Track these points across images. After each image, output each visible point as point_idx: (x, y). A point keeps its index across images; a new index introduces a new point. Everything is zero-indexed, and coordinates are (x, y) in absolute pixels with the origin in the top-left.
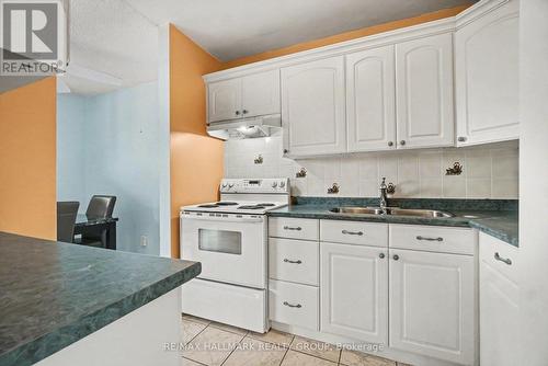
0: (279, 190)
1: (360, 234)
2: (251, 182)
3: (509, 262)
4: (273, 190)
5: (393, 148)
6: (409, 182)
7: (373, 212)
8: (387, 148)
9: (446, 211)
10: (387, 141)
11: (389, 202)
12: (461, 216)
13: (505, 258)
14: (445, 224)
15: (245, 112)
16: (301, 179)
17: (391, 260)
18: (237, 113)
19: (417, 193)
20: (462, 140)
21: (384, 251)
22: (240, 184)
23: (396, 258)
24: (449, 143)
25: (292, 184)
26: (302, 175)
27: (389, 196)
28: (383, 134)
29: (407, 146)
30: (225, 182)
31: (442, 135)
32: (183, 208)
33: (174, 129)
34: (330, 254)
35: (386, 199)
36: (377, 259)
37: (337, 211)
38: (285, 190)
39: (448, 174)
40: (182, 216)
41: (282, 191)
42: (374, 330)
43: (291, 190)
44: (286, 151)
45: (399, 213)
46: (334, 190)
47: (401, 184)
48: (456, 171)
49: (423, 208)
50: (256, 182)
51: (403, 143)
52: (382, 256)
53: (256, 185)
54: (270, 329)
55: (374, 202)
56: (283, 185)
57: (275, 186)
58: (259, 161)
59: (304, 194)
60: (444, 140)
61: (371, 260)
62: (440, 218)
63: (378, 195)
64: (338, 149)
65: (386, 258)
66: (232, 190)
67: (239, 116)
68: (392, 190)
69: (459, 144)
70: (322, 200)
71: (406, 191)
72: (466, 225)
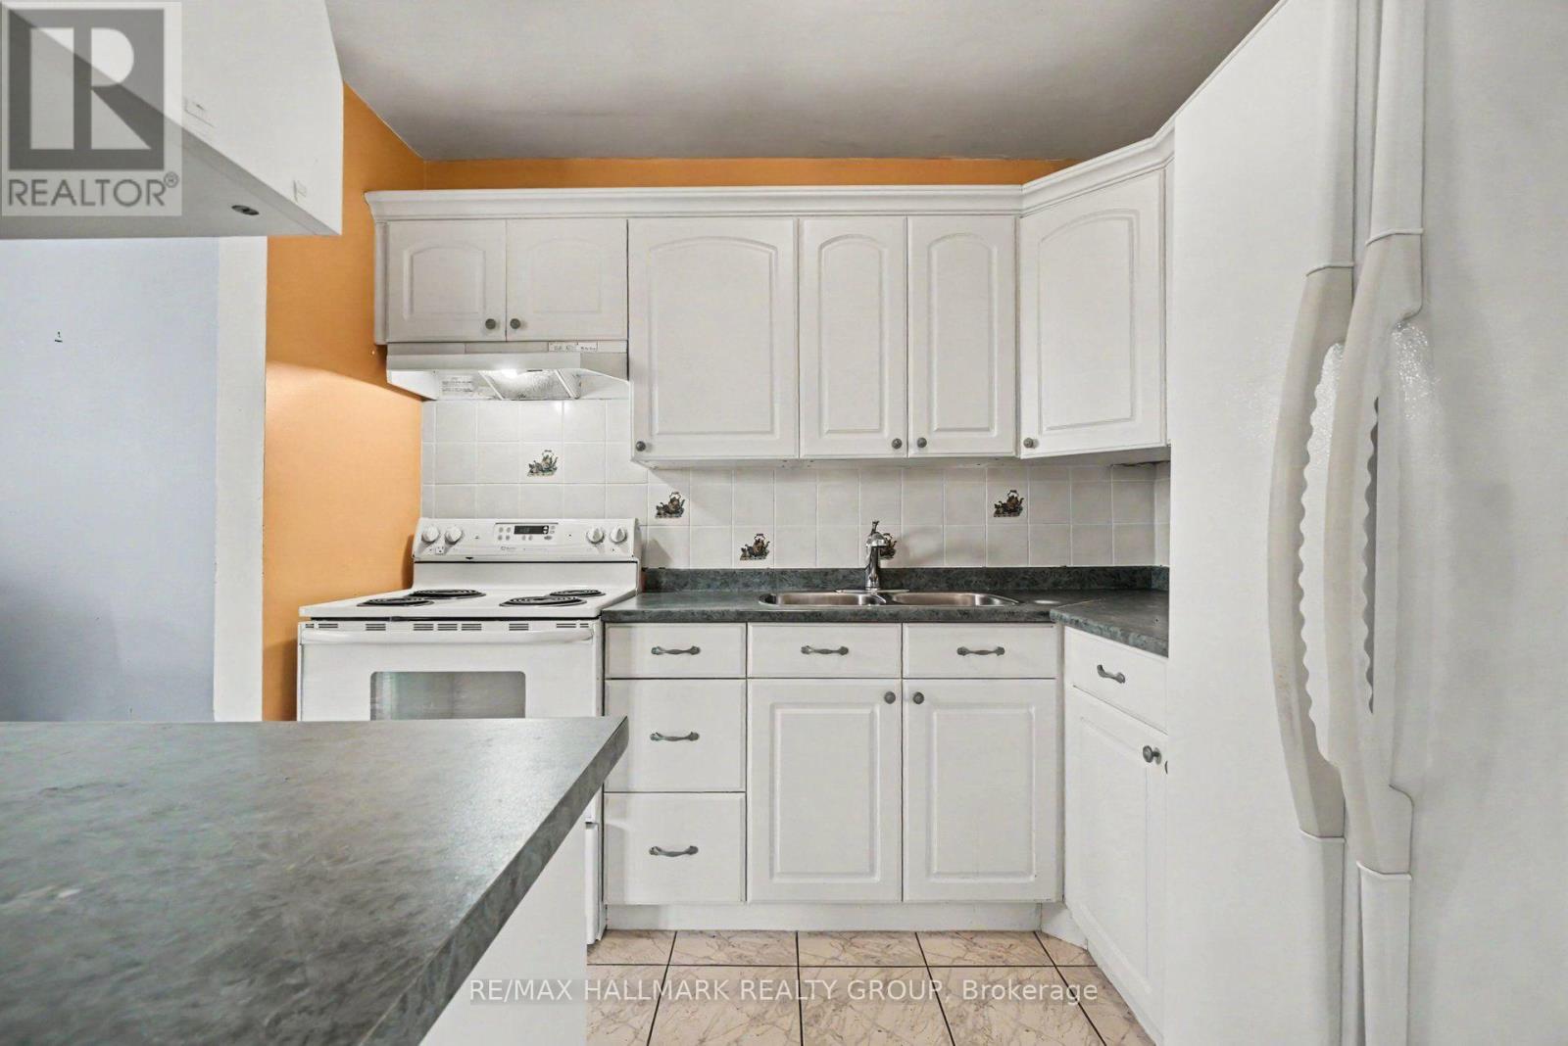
0: (609, 550)
1: (844, 651)
2: (519, 530)
3: (1120, 679)
4: (594, 553)
5: (901, 453)
6: (925, 531)
7: (855, 601)
8: (888, 452)
9: (1000, 593)
10: (888, 435)
11: (885, 579)
12: (1030, 601)
13: (1115, 673)
14: (1010, 618)
15: (516, 324)
16: (668, 522)
17: (908, 706)
18: (491, 324)
19: (939, 554)
20: (1031, 444)
21: (893, 686)
22: (483, 535)
23: (919, 698)
24: (1006, 449)
25: (647, 535)
26: (672, 509)
27: (884, 564)
28: (881, 424)
29: (931, 451)
30: (428, 527)
31: (995, 432)
32: (304, 611)
33: (276, 355)
34: (773, 707)
35: (878, 570)
36: (880, 707)
37: (770, 600)
38: (629, 550)
39: (997, 514)
40: (307, 635)
41: (619, 553)
42: (872, 871)
43: (643, 550)
44: (641, 447)
45: (909, 601)
46: (758, 550)
47: (907, 536)
48: (1011, 508)
49: (952, 588)
50: (539, 530)
51: (922, 443)
52: (890, 698)
53: (538, 538)
54: (606, 932)
55: (850, 579)
56: (622, 539)
57: (598, 541)
58: (546, 467)
59: (679, 563)
60: (996, 443)
61: (867, 711)
62: (988, 606)
63: (861, 561)
64: (777, 447)
65: (897, 702)
66: (455, 552)
67: (495, 335)
68: (888, 551)
69: (1026, 453)
70: (728, 577)
71: (919, 551)
72: (1044, 617)
